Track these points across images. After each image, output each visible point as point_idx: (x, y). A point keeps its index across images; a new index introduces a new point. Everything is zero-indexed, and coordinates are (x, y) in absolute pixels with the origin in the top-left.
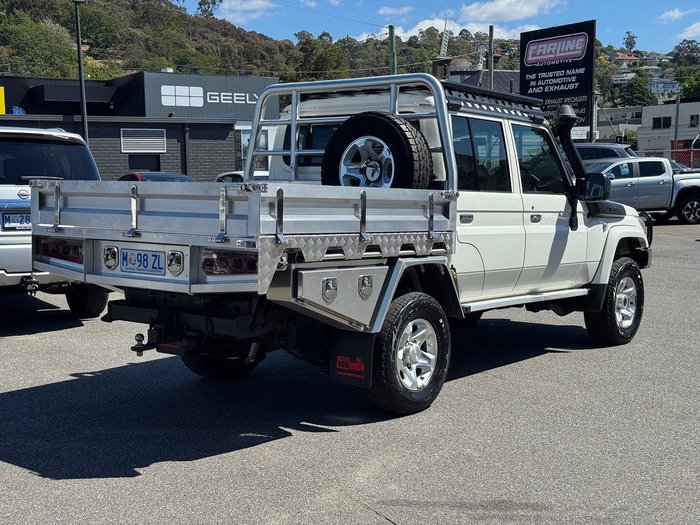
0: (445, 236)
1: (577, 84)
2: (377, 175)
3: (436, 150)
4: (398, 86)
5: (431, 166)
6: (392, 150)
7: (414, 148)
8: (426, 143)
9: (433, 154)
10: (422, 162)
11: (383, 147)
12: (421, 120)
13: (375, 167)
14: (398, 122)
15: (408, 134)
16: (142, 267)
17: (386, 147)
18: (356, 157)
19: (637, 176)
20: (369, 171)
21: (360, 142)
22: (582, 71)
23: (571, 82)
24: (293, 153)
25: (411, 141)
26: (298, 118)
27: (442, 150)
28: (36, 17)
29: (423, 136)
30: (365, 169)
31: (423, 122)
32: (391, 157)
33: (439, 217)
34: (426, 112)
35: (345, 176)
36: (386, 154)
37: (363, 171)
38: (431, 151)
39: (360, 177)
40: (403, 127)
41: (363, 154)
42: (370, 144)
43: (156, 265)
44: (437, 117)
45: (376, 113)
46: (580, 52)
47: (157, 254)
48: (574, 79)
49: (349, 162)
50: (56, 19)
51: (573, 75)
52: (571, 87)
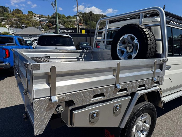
0: (159, 78)
2: (131, 50)
3: (159, 40)
4: (143, 14)
5: (156, 47)
6: (138, 40)
7: (149, 39)
8: (154, 37)
9: (157, 42)
10: (152, 45)
11: (134, 38)
12: (152, 27)
13: (131, 46)
14: (142, 27)
15: (146, 33)
17: (136, 38)
18: (124, 42)
20: (128, 48)
21: (126, 36)
24: (105, 40)
25: (148, 36)
26: (108, 29)
27: (162, 40)
28: (92, 21)
29: (153, 34)
30: (127, 47)
31: (153, 28)
32: (138, 43)
33: (158, 71)
34: (155, 24)
35: (119, 49)
36: (136, 41)
37: (126, 48)
38: (156, 40)
39: (125, 50)
40: (145, 30)
41: (127, 41)
42: (129, 37)
44: (160, 25)
45: (133, 24)
49: (121, 44)
50: (95, 21)
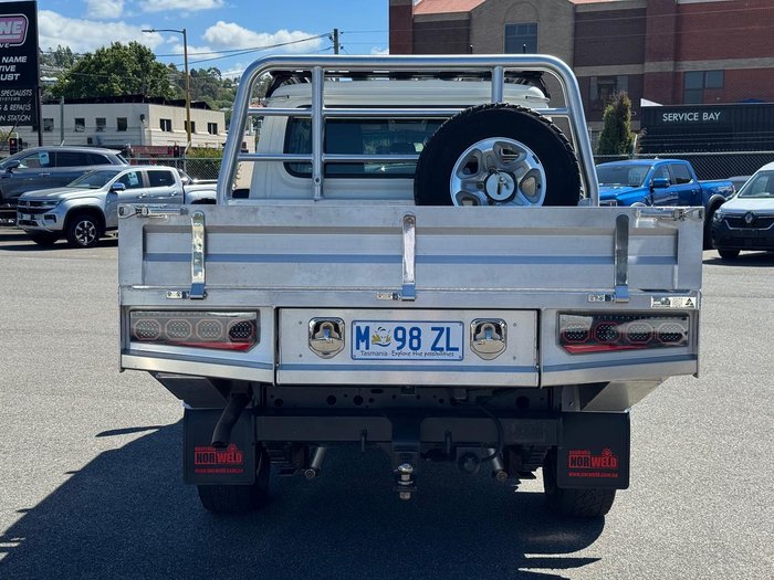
1: (17, 75)
2: (507, 192)
16: (406, 349)
17: (531, 153)
19: (147, 187)
21: (485, 145)
22: (23, 59)
23: (9, 72)
24: (319, 159)
26: (324, 107)
30: (484, 183)
32: (540, 167)
35: (459, 193)
36: (531, 163)
37: (482, 186)
39: (479, 195)
41: (483, 162)
42: (502, 148)
43: (442, 343)
44: (570, 115)
46: (19, 37)
47: (445, 326)
48: (13, 68)
49: (461, 173)
51: (11, 64)
52: (10, 77)
